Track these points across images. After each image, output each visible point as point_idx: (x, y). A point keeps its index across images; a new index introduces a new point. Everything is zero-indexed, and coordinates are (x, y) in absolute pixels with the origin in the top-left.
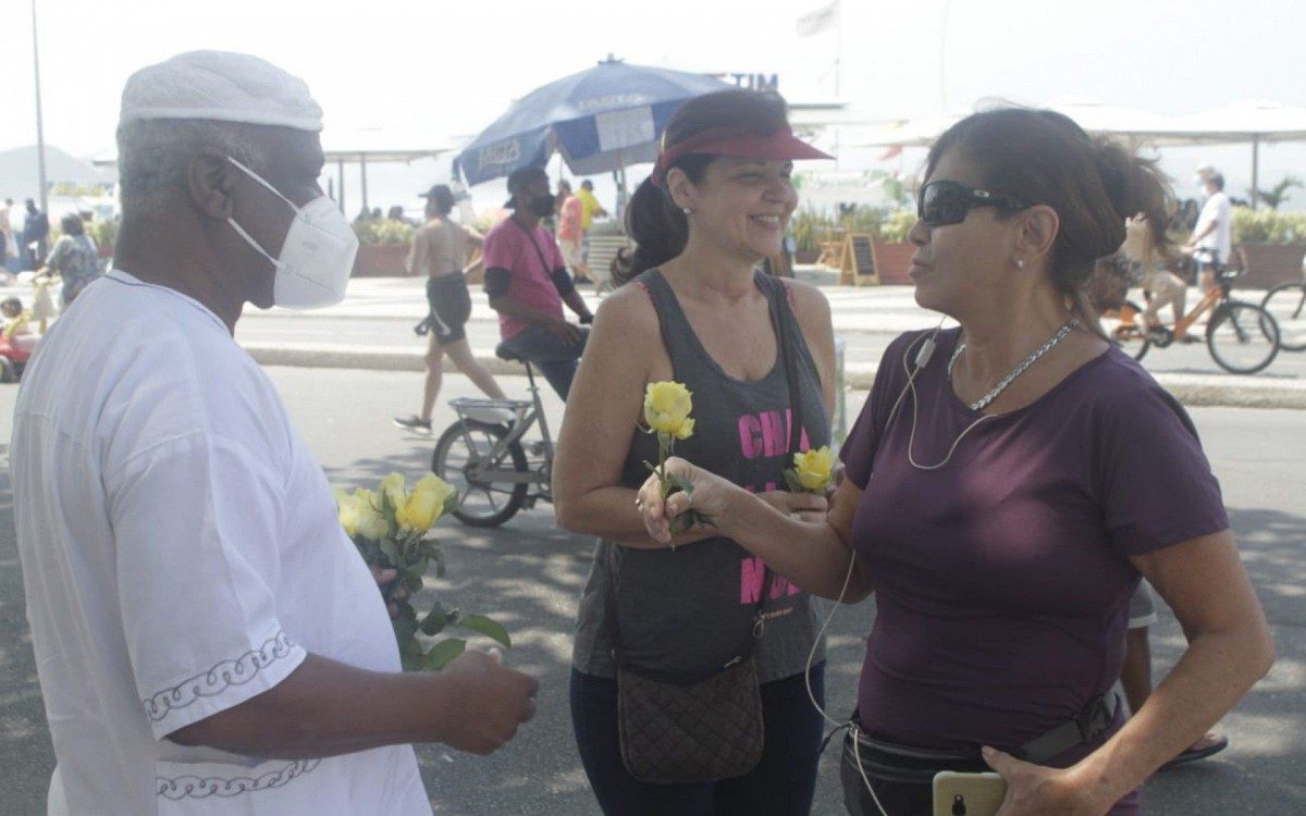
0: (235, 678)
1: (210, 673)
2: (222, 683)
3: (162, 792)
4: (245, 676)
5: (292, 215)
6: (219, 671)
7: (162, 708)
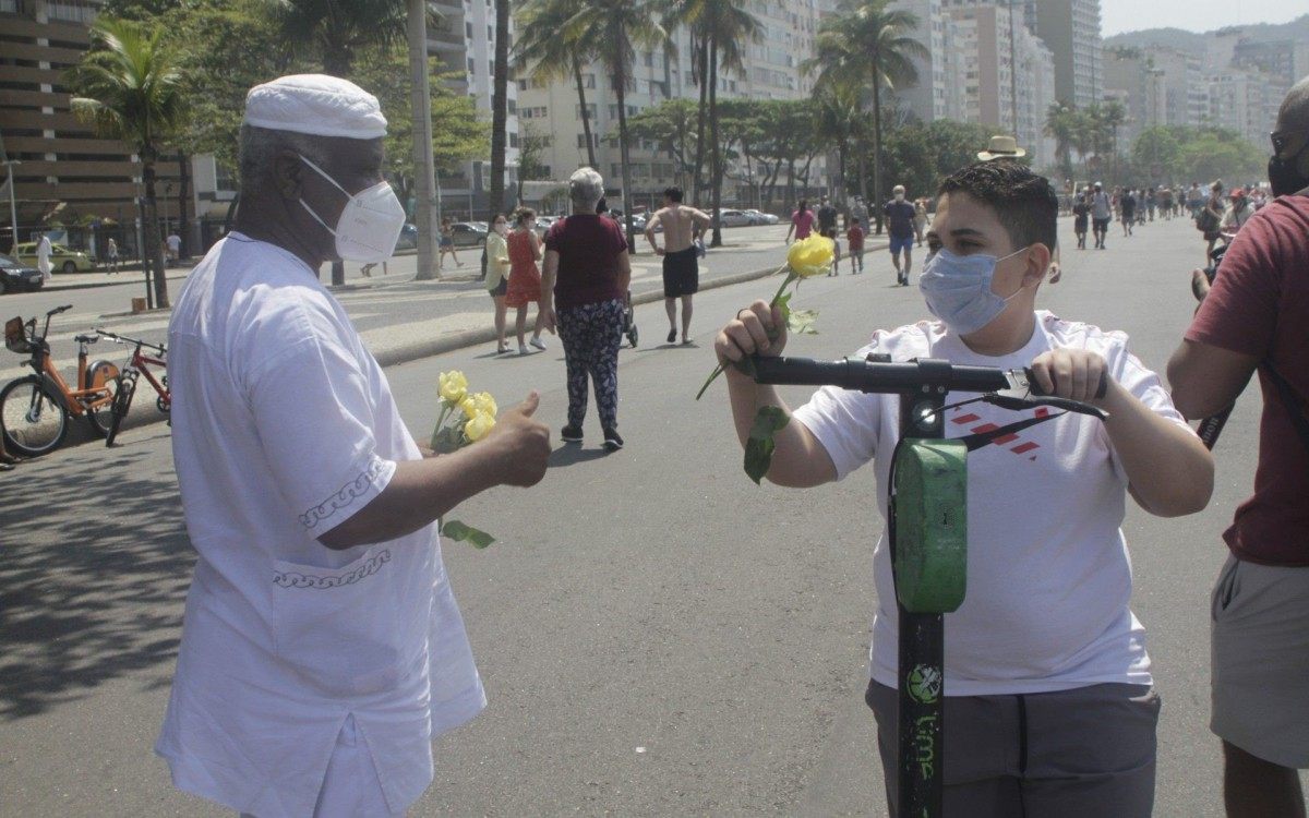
0: (357, 492)
1: (340, 492)
2: (349, 497)
3: (276, 581)
4: (363, 489)
5: (347, 200)
6: (346, 490)
7: (313, 520)
